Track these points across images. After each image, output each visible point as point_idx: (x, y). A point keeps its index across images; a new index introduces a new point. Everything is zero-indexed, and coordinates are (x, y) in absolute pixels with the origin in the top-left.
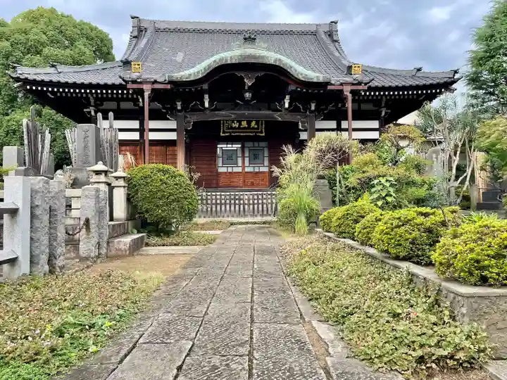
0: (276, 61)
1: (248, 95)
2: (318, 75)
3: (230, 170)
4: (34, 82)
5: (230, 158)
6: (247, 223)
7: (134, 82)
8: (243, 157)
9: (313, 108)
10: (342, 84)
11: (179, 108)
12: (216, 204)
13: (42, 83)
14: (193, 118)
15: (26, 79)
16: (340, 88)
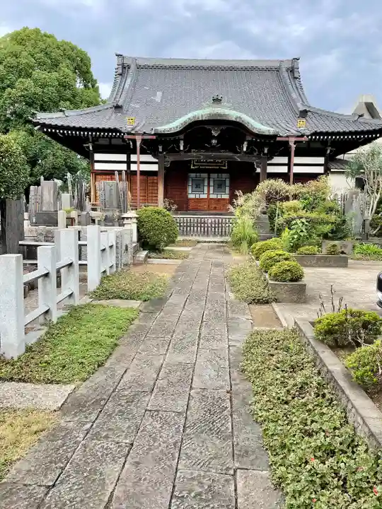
0: (236, 118)
1: (214, 141)
2: (269, 129)
3: (197, 196)
4: (50, 126)
5: (198, 186)
6: (209, 242)
7: (129, 133)
8: (209, 186)
9: (266, 151)
10: (287, 137)
11: (161, 150)
12: (187, 226)
13: (56, 127)
14: (170, 158)
15: (44, 124)
16: (287, 139)
